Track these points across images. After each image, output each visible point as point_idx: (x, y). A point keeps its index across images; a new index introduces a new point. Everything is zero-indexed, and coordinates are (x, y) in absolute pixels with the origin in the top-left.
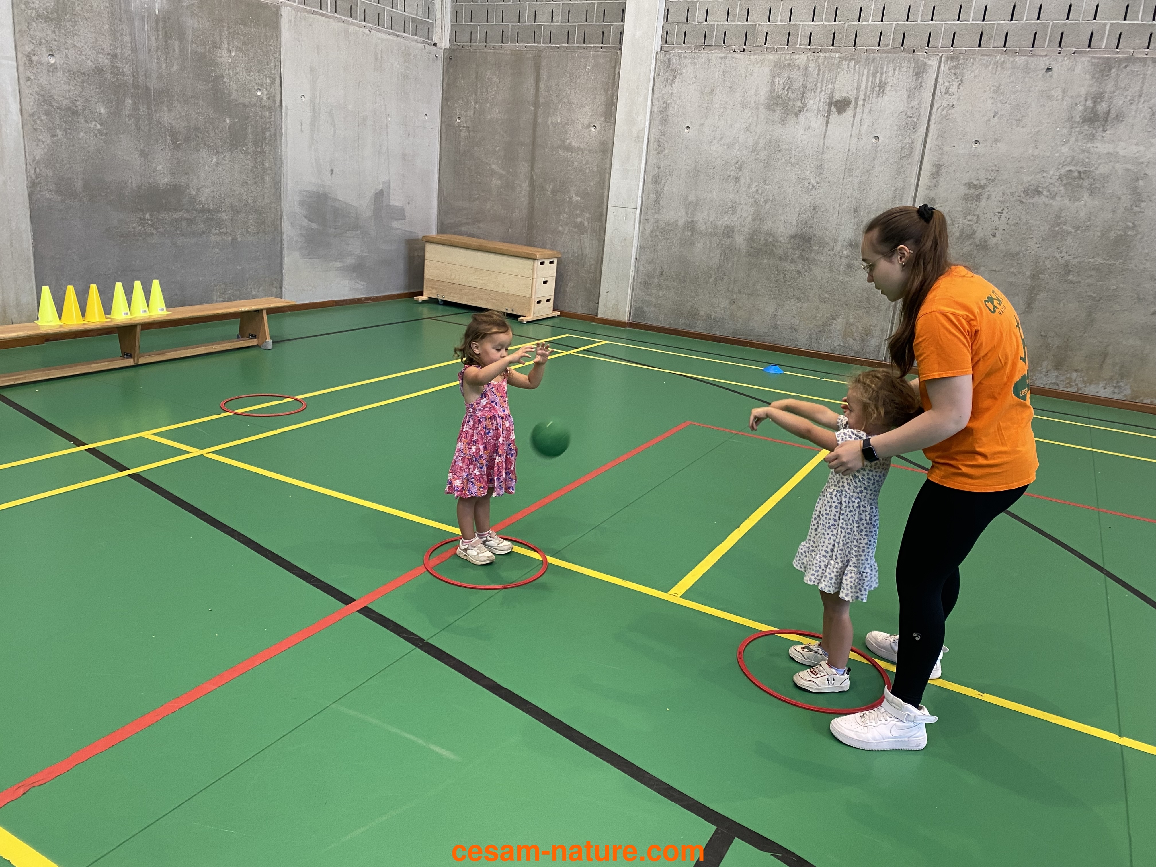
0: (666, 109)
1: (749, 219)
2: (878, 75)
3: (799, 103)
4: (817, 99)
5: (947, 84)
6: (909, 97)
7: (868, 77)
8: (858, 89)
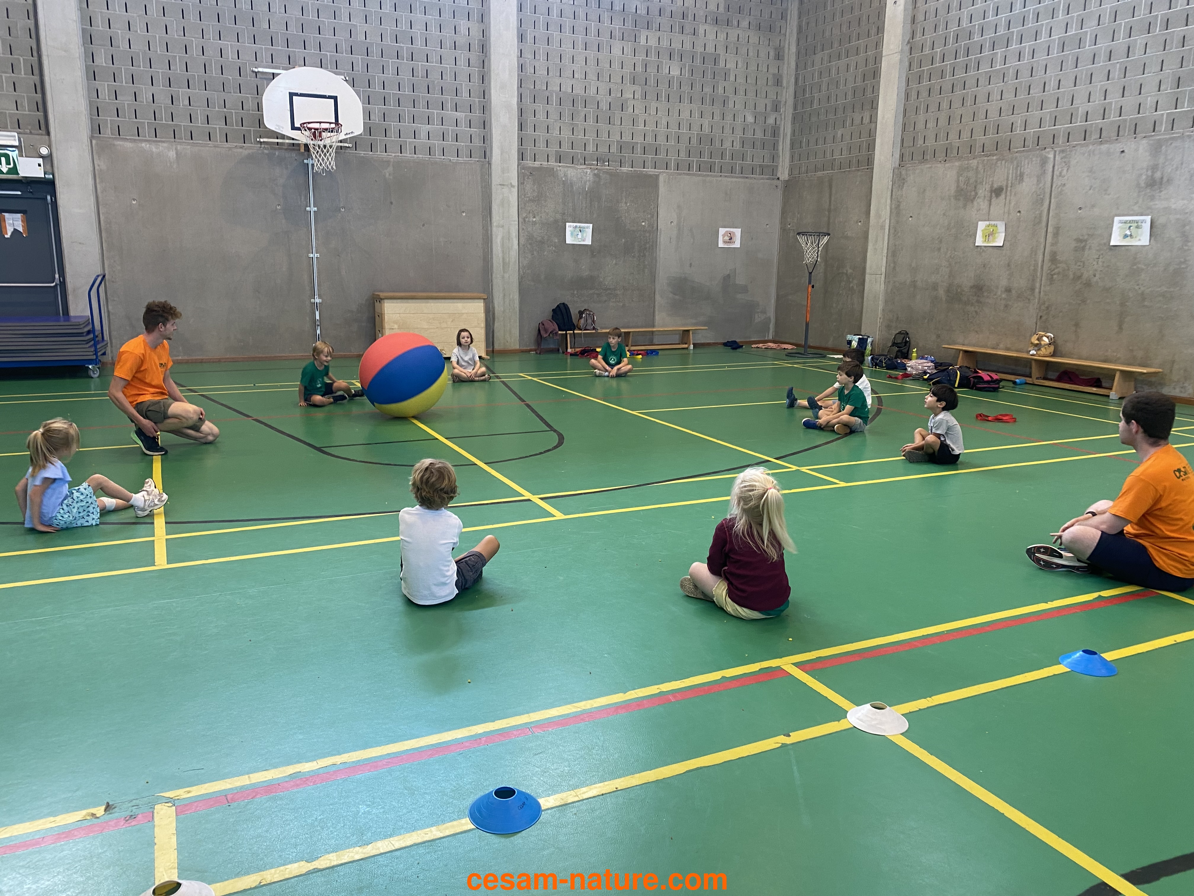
0: (899, 206)
1: (946, 277)
2: (1019, 168)
3: (973, 193)
4: (984, 189)
5: (1060, 170)
6: (1038, 181)
7: (1013, 171)
8: (1007, 179)
